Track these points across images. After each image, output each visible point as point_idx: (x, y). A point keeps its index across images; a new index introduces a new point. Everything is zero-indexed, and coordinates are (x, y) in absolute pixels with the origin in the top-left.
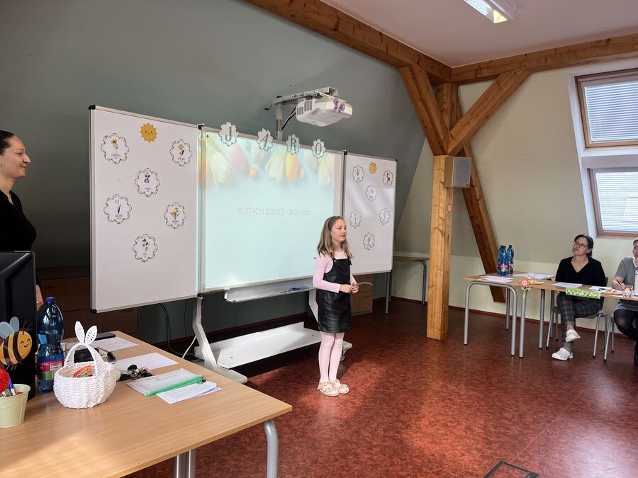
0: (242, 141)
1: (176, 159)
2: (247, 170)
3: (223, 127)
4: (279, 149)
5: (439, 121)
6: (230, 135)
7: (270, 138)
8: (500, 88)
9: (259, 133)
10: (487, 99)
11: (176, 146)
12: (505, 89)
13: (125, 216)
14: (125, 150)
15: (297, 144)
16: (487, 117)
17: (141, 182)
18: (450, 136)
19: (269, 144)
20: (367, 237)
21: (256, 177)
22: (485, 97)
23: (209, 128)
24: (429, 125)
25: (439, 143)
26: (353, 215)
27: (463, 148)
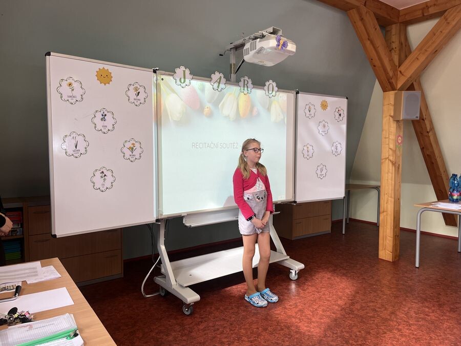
5: (387, 59)
6: (185, 78)
8: (449, 23)
10: (435, 35)
16: (436, 52)
18: (399, 73)
20: (319, 168)
23: (164, 72)
24: (378, 63)
25: (388, 80)
26: (305, 148)
27: (413, 83)
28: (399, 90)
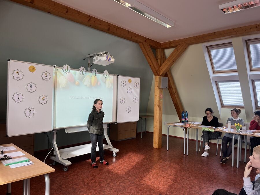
0: (73, 72)
1: (44, 79)
2: (75, 82)
3: (64, 66)
4: (89, 74)
7: (85, 70)
8: (178, 51)
9: (80, 68)
11: (44, 74)
12: (180, 51)
13: (21, 100)
14: (22, 75)
15: (97, 72)
16: (174, 62)
17: (28, 87)
18: (160, 69)
19: (84, 72)
20: (128, 108)
21: (79, 85)
22: (172, 54)
24: (152, 64)
26: (122, 99)
27: (167, 73)
28: (160, 76)
